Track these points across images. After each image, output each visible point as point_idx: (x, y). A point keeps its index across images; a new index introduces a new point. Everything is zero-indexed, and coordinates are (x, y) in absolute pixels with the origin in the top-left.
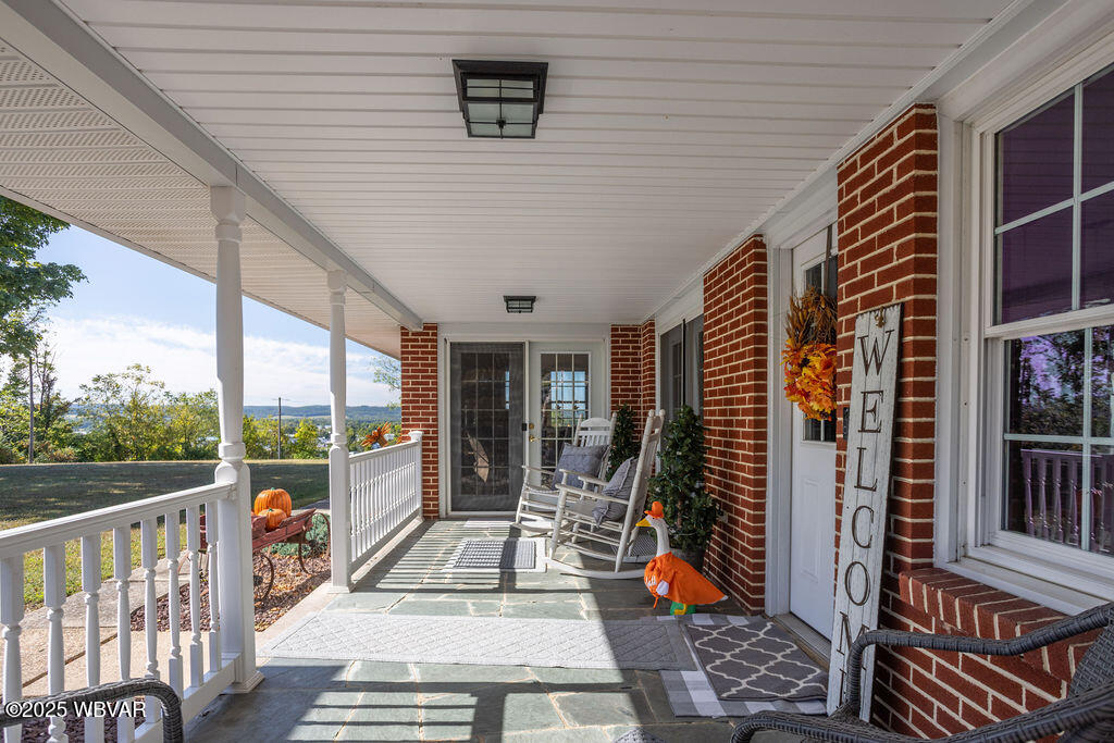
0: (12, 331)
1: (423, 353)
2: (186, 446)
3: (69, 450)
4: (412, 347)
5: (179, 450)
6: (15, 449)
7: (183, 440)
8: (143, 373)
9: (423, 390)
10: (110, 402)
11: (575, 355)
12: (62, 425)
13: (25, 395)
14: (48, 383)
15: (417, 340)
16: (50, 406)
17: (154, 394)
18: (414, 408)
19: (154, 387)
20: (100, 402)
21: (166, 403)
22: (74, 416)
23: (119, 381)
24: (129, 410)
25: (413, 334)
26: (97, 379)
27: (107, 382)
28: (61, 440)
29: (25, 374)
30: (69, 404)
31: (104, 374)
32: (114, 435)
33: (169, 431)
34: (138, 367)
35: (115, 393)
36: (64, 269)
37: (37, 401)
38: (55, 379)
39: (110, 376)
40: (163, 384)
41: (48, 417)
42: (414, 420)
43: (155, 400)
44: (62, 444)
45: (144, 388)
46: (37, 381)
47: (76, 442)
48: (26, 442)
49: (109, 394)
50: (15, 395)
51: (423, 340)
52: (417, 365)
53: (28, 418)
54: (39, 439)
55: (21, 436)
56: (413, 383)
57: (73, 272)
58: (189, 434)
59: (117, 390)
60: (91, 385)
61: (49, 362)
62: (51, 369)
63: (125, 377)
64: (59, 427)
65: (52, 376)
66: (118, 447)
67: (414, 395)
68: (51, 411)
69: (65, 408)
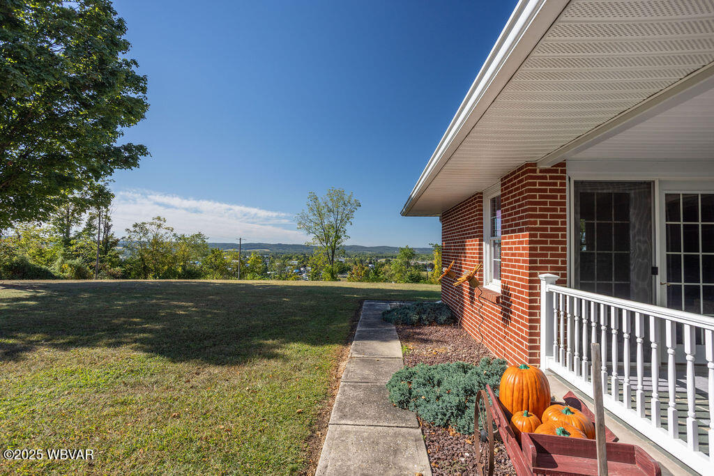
0: (96, 191)
1: (551, 191)
2: (184, 267)
3: (118, 269)
4: (541, 184)
5: (180, 270)
6: (88, 268)
7: (182, 264)
8: (161, 222)
9: (552, 229)
10: (142, 240)
11: (702, 195)
12: (113, 254)
13: (94, 235)
14: (108, 227)
15: (545, 178)
16: (108, 242)
17: (167, 235)
18: (542, 249)
19: (167, 231)
20: (136, 239)
21: (174, 240)
22: (121, 248)
23: (148, 227)
24: (152, 245)
25: (541, 171)
26: (135, 226)
27: (140, 227)
28: (112, 262)
29: (96, 222)
30: (118, 240)
31: (139, 223)
32: (143, 260)
33: (175, 258)
34: (159, 218)
35: (145, 234)
36: (137, 148)
37: (101, 239)
38: (112, 225)
39: (143, 223)
40: (173, 229)
41: (106, 247)
42: (541, 262)
43: (168, 238)
44: (113, 265)
45: (162, 231)
46: (102, 227)
47: (121, 264)
48: (94, 264)
49: (141, 235)
50: (90, 235)
51: (551, 178)
52: (545, 203)
53: (96, 248)
54: (101, 262)
55: (92, 260)
56: (541, 223)
57: (142, 150)
58: (185, 259)
59: (146, 232)
60: (132, 229)
61: (109, 215)
62: (109, 220)
63: (152, 224)
64: (111, 254)
65: (110, 223)
66: (145, 267)
67: (542, 236)
68: (108, 244)
69: (116, 243)
